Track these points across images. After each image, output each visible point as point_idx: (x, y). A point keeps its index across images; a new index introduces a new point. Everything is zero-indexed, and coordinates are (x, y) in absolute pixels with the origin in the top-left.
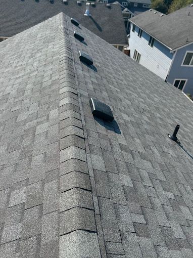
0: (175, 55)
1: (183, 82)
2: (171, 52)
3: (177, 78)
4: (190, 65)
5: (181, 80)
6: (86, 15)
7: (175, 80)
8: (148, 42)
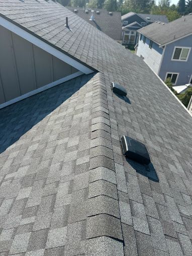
0: (164, 50)
1: (175, 76)
2: (160, 47)
3: (169, 71)
4: (179, 60)
5: (173, 73)
6: (91, 20)
7: (167, 73)
8: (149, 46)
